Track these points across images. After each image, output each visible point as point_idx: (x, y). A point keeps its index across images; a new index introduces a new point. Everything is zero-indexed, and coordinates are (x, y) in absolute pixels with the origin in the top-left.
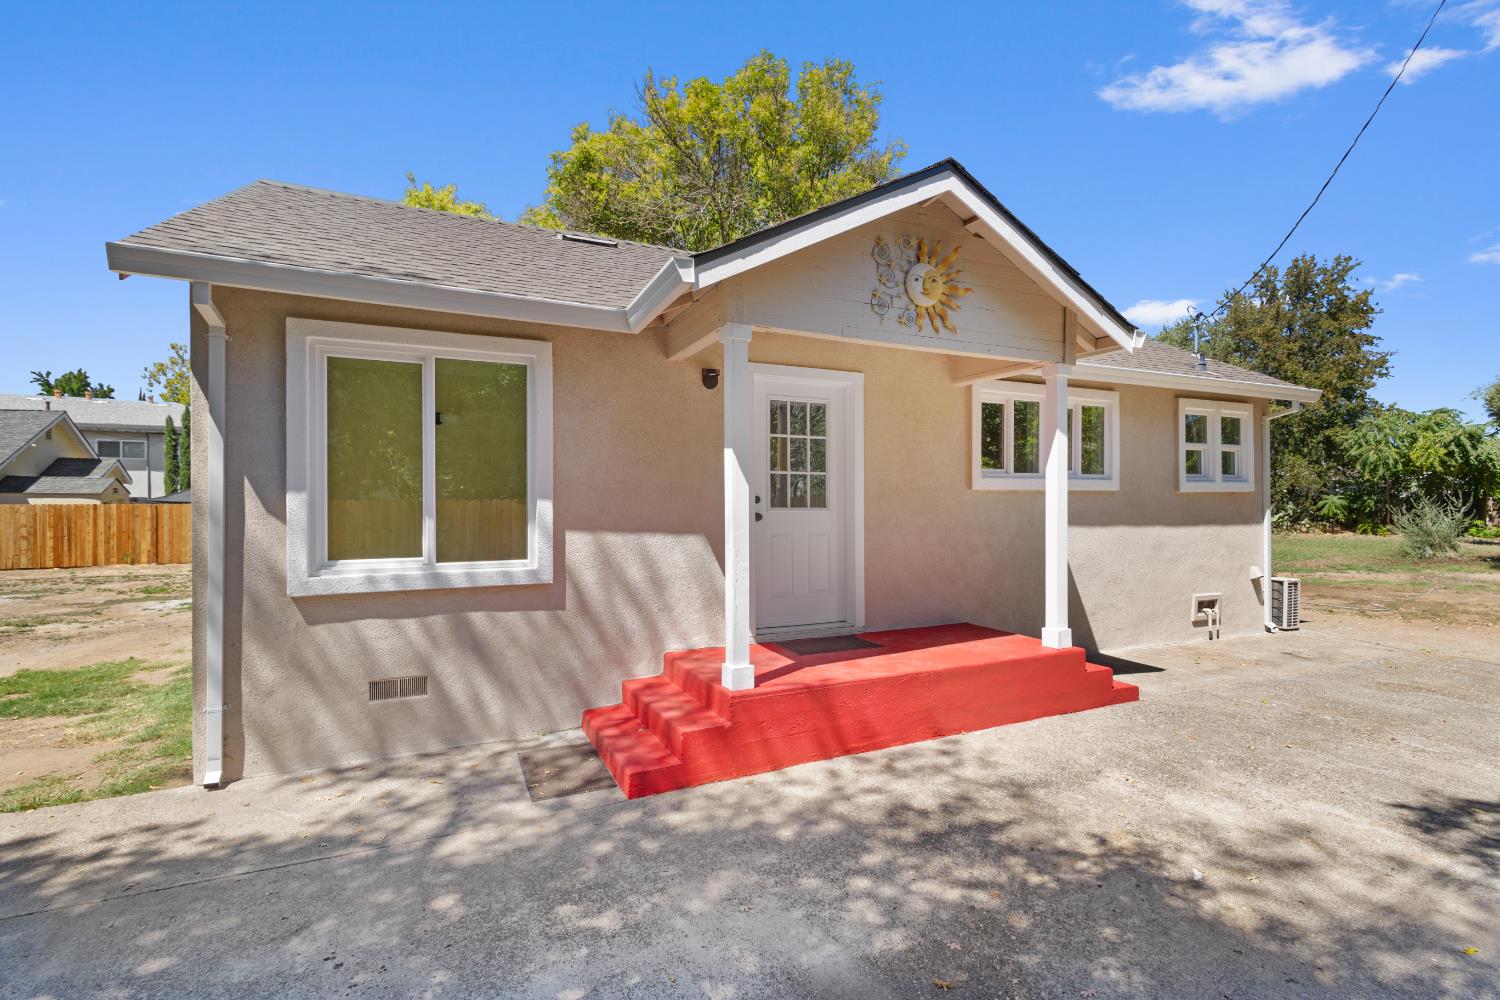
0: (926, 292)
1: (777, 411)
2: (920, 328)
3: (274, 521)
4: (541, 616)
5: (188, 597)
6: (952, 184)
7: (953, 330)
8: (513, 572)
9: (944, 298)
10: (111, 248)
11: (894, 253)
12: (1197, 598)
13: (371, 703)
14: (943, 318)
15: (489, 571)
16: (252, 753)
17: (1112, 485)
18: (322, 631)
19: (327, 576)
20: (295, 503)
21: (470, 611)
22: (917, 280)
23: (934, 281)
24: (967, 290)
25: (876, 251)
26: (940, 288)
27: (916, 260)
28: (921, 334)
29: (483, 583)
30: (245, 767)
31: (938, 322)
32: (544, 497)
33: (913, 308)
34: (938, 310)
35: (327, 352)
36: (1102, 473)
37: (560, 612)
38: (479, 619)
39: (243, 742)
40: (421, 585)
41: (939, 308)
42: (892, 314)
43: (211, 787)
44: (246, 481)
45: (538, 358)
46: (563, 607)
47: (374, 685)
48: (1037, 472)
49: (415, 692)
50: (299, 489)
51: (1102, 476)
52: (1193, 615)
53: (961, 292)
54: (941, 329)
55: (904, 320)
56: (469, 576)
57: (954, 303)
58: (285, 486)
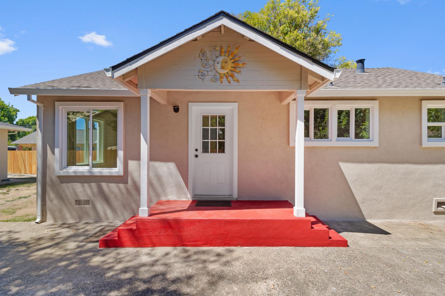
0: (222, 68)
1: (205, 119)
2: (222, 82)
3: (53, 155)
4: (121, 186)
5: (35, 174)
6: (225, 22)
7: (238, 81)
8: (112, 172)
9: (232, 69)
10: (9, 89)
11: (208, 54)
12: (436, 200)
13: (76, 206)
14: (232, 76)
15: (106, 171)
16: (49, 216)
17: (375, 143)
18: (64, 185)
19: (65, 170)
20: (57, 151)
21: (101, 183)
22: (218, 63)
23: (226, 62)
24: (244, 64)
25: (201, 55)
26: (230, 65)
27: (220, 55)
28: (222, 84)
29: (104, 174)
30: (47, 219)
31: (230, 79)
32: (121, 150)
33: (218, 74)
34: (229, 74)
35: (67, 110)
36: (369, 138)
37: (127, 185)
38: (104, 185)
39: (47, 212)
40: (87, 174)
41: (230, 73)
42: (208, 78)
43: (37, 223)
44: (48, 145)
45: (119, 107)
46: (127, 183)
47: (76, 201)
48: (328, 139)
49: (86, 204)
50: (58, 147)
51: (368, 140)
52: (434, 208)
53: (241, 65)
54: (232, 82)
55: (213, 80)
56: (100, 172)
57: (237, 70)
58: (54, 146)
